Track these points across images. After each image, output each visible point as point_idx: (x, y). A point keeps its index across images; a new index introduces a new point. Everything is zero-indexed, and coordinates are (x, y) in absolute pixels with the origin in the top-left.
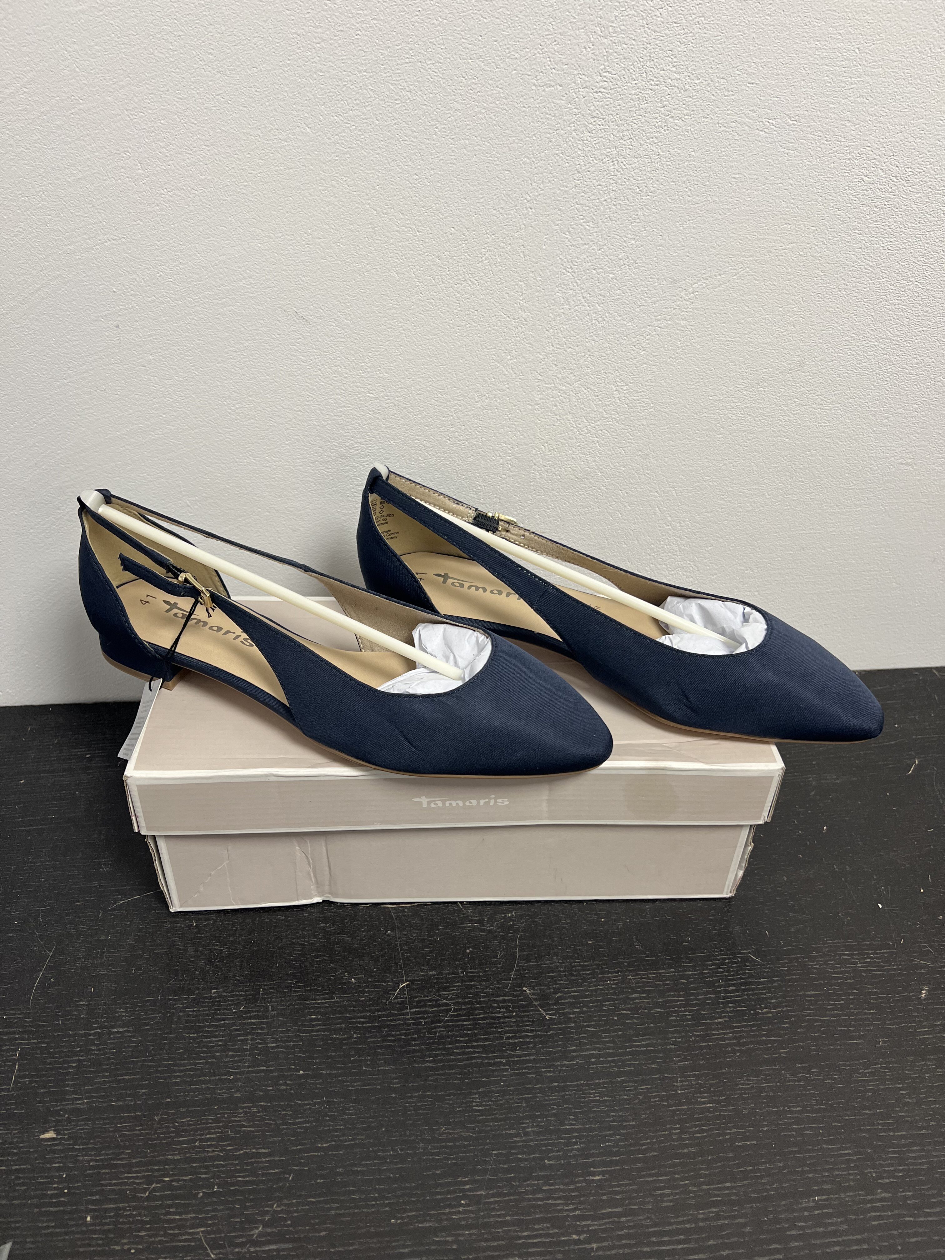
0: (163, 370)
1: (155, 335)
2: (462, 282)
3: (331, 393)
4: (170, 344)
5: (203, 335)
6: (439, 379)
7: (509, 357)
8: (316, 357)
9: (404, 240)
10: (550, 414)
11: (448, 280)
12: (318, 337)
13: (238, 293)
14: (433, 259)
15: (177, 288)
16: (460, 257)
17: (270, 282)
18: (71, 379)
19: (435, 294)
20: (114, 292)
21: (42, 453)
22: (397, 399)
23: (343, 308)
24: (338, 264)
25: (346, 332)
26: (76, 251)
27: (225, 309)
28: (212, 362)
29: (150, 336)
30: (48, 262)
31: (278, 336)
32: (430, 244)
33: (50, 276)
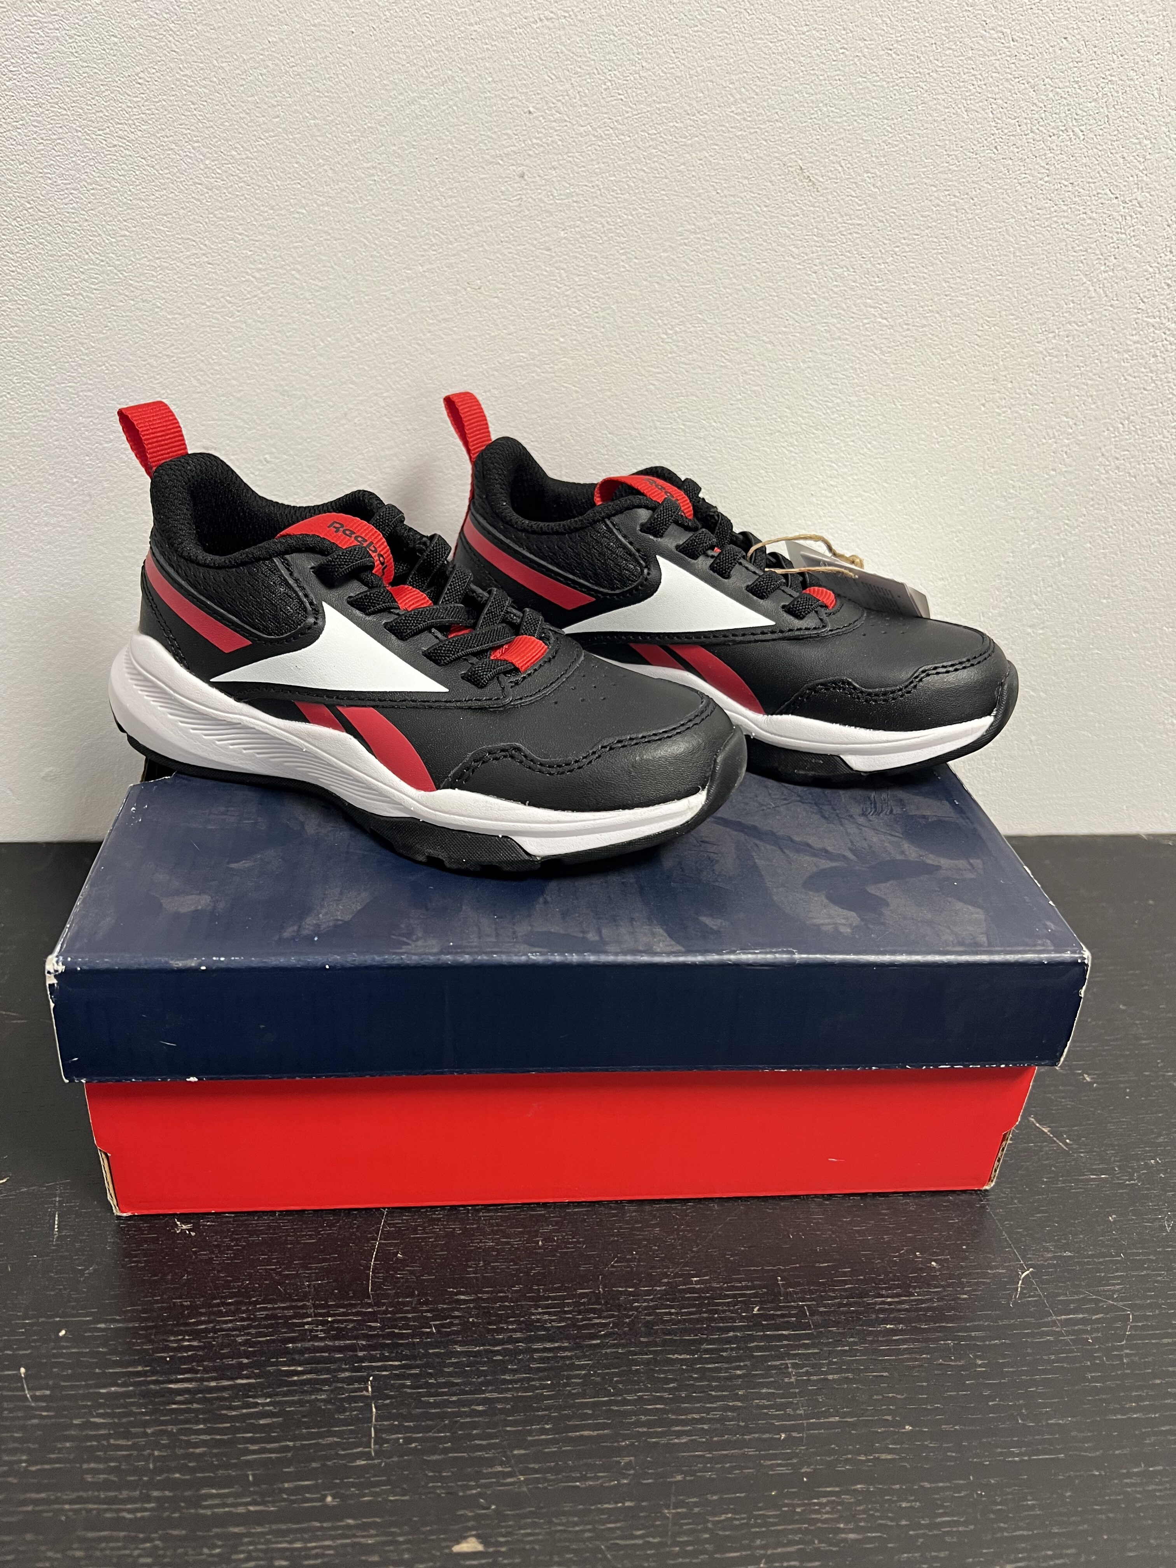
0: (576, 257)
1: (578, 195)
2: (1061, 133)
3: (824, 314)
4: (596, 212)
5: (652, 201)
6: (990, 298)
7: (1103, 268)
8: (814, 249)
9: (989, 53)
10: (1143, 370)
11: (1041, 128)
12: (825, 214)
13: (720, 128)
14: (1026, 89)
15: (627, 112)
16: (1066, 90)
17: (774, 111)
18: (429, 266)
19: (1017, 150)
20: (530, 112)
21: (359, 395)
22: (921, 330)
23: (873, 165)
24: (882, 86)
25: (869, 209)
26: (486, 35)
27: (694, 155)
28: (655, 249)
29: (569, 195)
30: (438, 52)
31: (765, 209)
32: (1027, 62)
33: (435, 77)
